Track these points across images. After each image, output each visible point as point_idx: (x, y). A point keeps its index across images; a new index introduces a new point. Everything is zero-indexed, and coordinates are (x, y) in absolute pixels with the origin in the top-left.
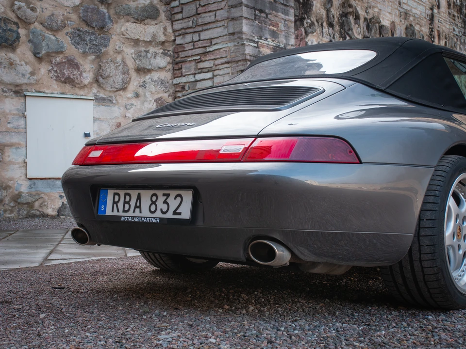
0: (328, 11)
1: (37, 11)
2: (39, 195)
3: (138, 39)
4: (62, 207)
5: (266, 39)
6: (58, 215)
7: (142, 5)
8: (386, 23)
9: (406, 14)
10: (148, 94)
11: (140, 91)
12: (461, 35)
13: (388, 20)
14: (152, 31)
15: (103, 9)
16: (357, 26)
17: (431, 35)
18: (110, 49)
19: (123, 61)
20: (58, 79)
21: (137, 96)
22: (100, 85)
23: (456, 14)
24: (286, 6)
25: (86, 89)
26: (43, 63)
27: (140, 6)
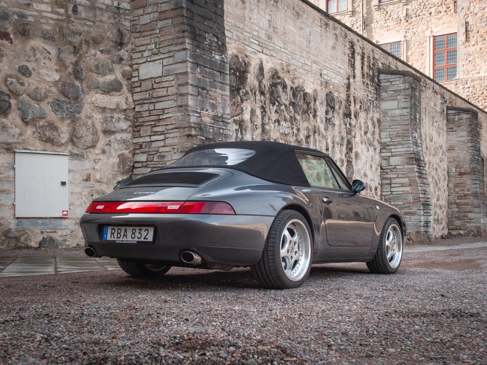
0: (260, 82)
1: (25, 86)
2: (24, 231)
3: (105, 107)
4: (43, 240)
5: (207, 110)
6: (39, 247)
7: (109, 80)
8: (309, 90)
9: (327, 83)
10: (113, 151)
11: (106, 148)
12: (374, 100)
13: (311, 88)
14: (116, 101)
15: (77, 83)
16: (285, 93)
17: (348, 100)
18: (83, 115)
19: (93, 125)
20: (41, 139)
21: (104, 152)
22: (74, 144)
23: (369, 83)
24: (223, 84)
25: (63, 147)
26: (29, 127)
27: (107, 81)
